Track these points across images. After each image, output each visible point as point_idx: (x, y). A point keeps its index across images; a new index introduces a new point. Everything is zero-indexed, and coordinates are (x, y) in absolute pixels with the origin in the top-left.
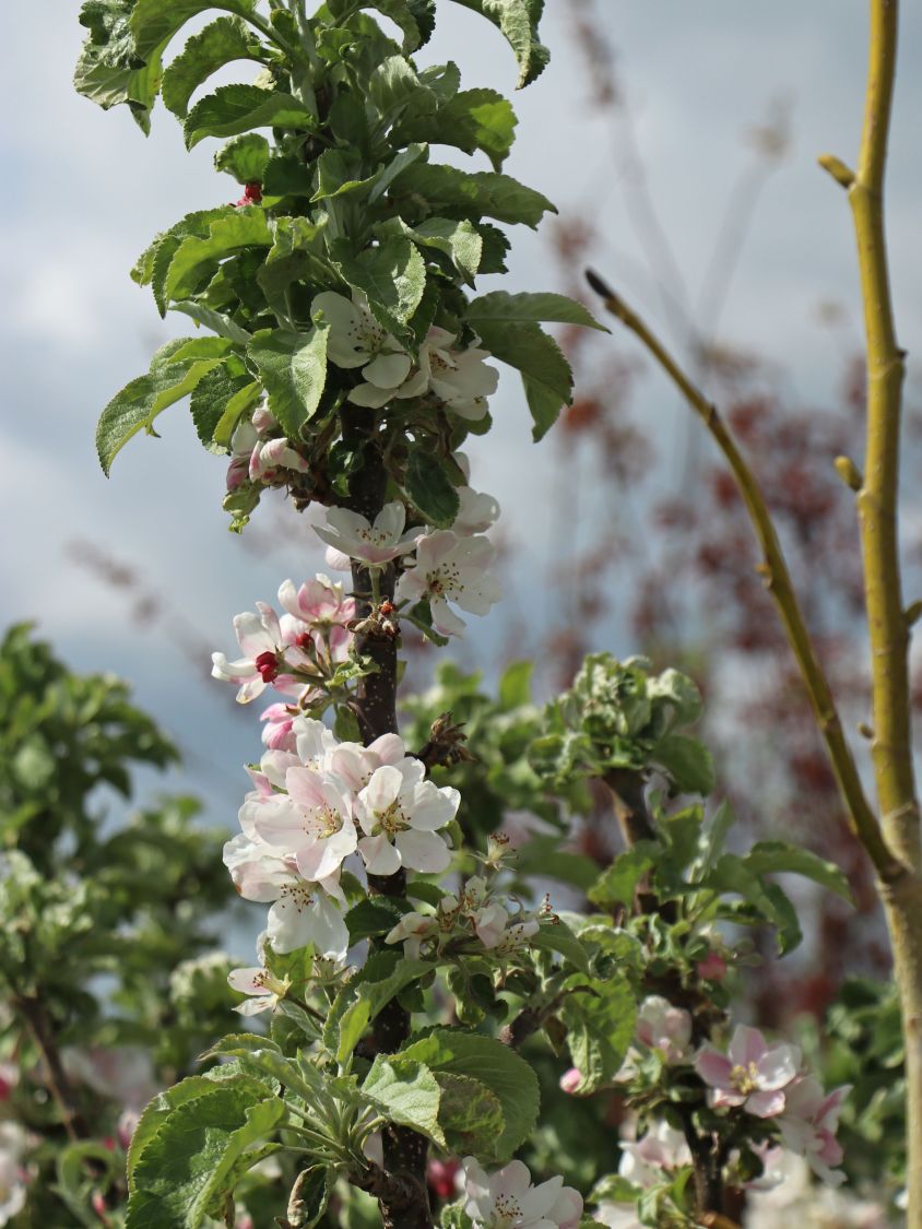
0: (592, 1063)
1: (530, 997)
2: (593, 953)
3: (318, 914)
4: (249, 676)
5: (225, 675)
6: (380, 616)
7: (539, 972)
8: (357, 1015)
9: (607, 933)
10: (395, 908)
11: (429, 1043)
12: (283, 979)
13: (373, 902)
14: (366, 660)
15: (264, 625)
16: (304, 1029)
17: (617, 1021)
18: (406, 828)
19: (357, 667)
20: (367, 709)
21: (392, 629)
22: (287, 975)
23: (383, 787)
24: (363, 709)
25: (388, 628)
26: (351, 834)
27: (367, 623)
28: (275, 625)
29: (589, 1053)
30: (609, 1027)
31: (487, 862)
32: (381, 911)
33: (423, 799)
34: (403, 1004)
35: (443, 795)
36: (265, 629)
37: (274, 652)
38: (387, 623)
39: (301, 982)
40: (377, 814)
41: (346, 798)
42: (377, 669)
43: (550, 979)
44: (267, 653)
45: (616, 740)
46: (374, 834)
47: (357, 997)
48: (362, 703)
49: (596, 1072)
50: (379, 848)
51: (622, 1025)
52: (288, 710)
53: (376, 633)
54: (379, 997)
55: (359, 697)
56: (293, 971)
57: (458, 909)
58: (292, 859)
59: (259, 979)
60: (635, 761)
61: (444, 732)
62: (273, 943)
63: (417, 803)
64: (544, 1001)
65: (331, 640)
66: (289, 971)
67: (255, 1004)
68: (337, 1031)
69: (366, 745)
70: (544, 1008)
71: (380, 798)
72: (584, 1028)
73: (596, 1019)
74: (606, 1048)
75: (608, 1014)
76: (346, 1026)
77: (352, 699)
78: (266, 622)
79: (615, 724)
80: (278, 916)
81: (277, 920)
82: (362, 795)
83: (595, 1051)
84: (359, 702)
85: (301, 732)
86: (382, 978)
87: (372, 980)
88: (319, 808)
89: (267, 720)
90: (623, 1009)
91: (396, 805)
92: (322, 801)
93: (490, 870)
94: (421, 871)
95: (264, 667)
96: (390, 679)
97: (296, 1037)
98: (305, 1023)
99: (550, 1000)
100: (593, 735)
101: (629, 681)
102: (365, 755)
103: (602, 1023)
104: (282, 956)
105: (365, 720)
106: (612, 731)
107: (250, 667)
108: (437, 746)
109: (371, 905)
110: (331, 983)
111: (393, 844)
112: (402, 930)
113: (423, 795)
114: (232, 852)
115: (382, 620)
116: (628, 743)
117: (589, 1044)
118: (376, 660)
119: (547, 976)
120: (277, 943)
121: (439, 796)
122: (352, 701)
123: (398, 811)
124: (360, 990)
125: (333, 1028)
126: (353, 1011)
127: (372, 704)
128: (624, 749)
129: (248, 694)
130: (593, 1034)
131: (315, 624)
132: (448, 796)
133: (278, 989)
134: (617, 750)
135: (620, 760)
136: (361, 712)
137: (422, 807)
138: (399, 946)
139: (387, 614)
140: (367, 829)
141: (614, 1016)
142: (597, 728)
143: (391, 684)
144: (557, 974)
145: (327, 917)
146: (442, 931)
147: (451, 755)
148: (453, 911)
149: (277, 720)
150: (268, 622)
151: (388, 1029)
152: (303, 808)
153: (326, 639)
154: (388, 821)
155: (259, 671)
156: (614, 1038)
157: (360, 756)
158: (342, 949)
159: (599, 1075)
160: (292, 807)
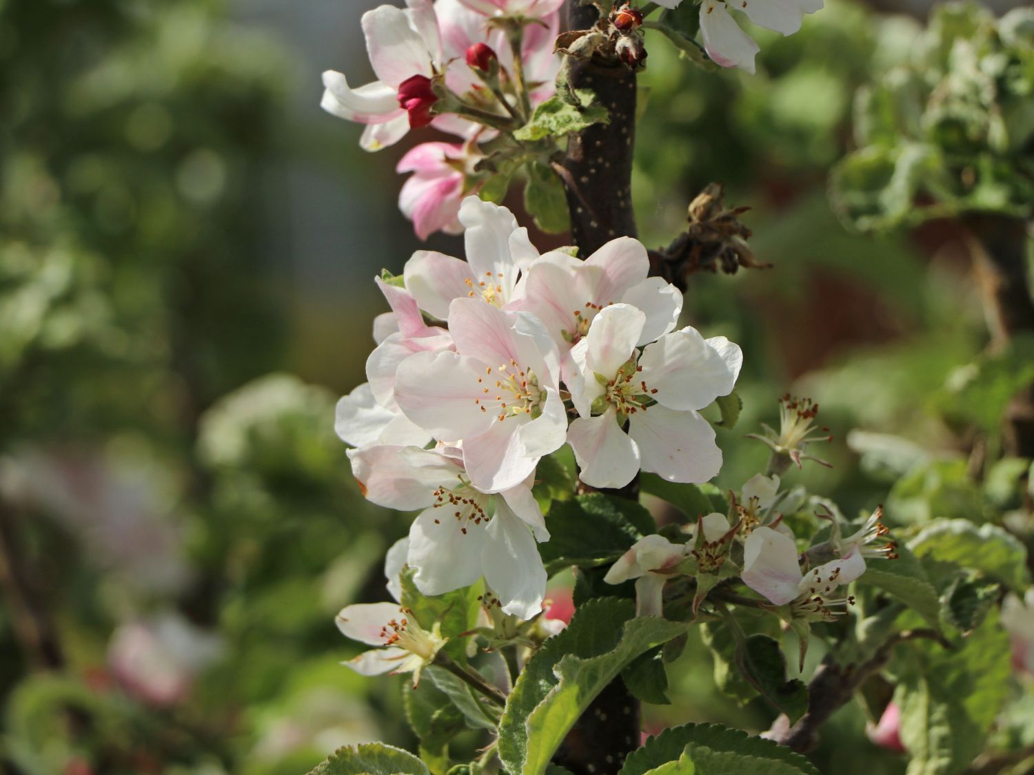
0: (934, 742)
1: (838, 646)
2: (947, 584)
3: (494, 535)
4: (384, 113)
5: (344, 109)
6: (612, 28)
7: (856, 609)
8: (556, 709)
9: (968, 536)
10: (621, 516)
11: (678, 768)
12: (430, 630)
13: (584, 505)
14: (586, 99)
15: (413, 27)
16: (464, 710)
17: (980, 674)
18: (649, 403)
19: (568, 111)
20: (584, 179)
21: (633, 52)
22: (437, 626)
23: (611, 333)
24: (576, 179)
25: (625, 49)
26: (557, 421)
27: (591, 41)
28: (430, 25)
29: (929, 725)
30: (965, 685)
31: (779, 448)
32: (597, 521)
33: (679, 356)
34: (633, 689)
35: (713, 352)
36: (414, 36)
37: (429, 74)
38: (623, 42)
39: (460, 636)
40: (600, 379)
41: (551, 359)
42: (604, 118)
43: (872, 620)
44: (417, 77)
45: (985, 163)
46: (595, 414)
47: (556, 681)
48: (576, 168)
49: (941, 756)
50: (603, 438)
51: (984, 681)
52: (448, 160)
53: (603, 55)
54: (593, 678)
55: (571, 156)
56: (447, 617)
57: (730, 535)
58: (456, 451)
59: (391, 629)
60: (1016, 199)
61: (712, 219)
62: (417, 578)
63: (668, 362)
64: (861, 655)
65: (524, 44)
66: (441, 617)
67: (381, 659)
68: (521, 730)
69: (583, 254)
70: (860, 664)
71: (606, 352)
72: (922, 684)
73: (942, 671)
74: (957, 717)
75: (963, 663)
76: (536, 728)
77: (558, 157)
78: (417, 21)
79: (985, 131)
80: (426, 532)
81: (425, 539)
82: (579, 352)
83: (939, 723)
84: (570, 166)
85: (473, 222)
86: (600, 650)
87: (584, 654)
88: (504, 367)
89: (410, 174)
90: (989, 654)
91: (632, 365)
92: (508, 355)
93: (782, 460)
94: (672, 478)
95: (412, 102)
96: (624, 130)
97: (448, 718)
98: (463, 700)
99: (871, 654)
100: (947, 149)
101: (1014, 70)
102: (581, 271)
103: (952, 677)
104: (430, 597)
105: (581, 198)
106: (980, 146)
107: (387, 99)
108: (699, 243)
109: (582, 510)
110: (512, 642)
111: (626, 428)
112: (633, 562)
113: (679, 351)
114: (350, 415)
115: (616, 36)
116: (1005, 168)
117: (930, 712)
118: (602, 99)
119: (868, 613)
120: (424, 577)
121: (707, 354)
122: (558, 162)
123: (637, 378)
124: (563, 668)
125: (514, 727)
126: (549, 705)
127: (593, 171)
128: (999, 179)
129: (380, 137)
130: (938, 694)
131: (498, 21)
132: (722, 354)
133: (422, 648)
134: (987, 174)
135: (990, 197)
136: (574, 185)
137: (676, 370)
138: (628, 589)
139: (625, 28)
140: (583, 408)
141: (973, 666)
142: (953, 137)
143: (625, 137)
144: (885, 611)
145: (508, 541)
146: (701, 572)
147: (723, 257)
148: (722, 541)
149: (428, 175)
150: (420, 21)
151: (603, 717)
152: (473, 363)
153: (516, 46)
154: (619, 390)
155: (403, 106)
156: (972, 703)
157: (573, 273)
158: (534, 599)
159: (944, 761)
160: (457, 361)
